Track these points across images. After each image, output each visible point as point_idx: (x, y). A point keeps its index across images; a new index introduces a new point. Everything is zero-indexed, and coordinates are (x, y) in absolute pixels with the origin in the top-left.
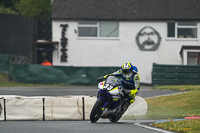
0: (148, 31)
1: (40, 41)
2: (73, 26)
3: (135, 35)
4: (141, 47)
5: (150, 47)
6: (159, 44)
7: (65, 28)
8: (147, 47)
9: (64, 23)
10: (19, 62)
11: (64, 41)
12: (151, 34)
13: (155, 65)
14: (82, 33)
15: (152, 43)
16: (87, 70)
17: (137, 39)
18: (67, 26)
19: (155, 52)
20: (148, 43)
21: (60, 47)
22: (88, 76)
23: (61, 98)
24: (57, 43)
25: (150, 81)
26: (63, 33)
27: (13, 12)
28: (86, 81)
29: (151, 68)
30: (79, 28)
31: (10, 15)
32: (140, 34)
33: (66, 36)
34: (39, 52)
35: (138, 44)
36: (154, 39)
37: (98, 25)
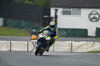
0: (94, 13)
1: (45, 16)
2: (60, 10)
3: (88, 14)
4: (91, 20)
5: (95, 20)
6: (99, 19)
7: (56, 11)
8: (94, 20)
9: (56, 9)
10: (35, 26)
11: (56, 17)
12: (96, 14)
13: (97, 28)
14: (64, 13)
15: (96, 18)
16: (66, 30)
17: (89, 16)
18: (57, 10)
19: (97, 22)
20: (94, 18)
21: (54, 19)
22: (67, 33)
23: (62, 42)
24: (53, 17)
25: (94, 35)
26: (56, 13)
27: (33, 3)
28: (66, 35)
29: (95, 29)
30: (63, 11)
31: (31, 4)
32: (90, 14)
33: (57, 14)
34: (45, 22)
35: (90, 19)
36: (97, 16)
37: (71, 10)
